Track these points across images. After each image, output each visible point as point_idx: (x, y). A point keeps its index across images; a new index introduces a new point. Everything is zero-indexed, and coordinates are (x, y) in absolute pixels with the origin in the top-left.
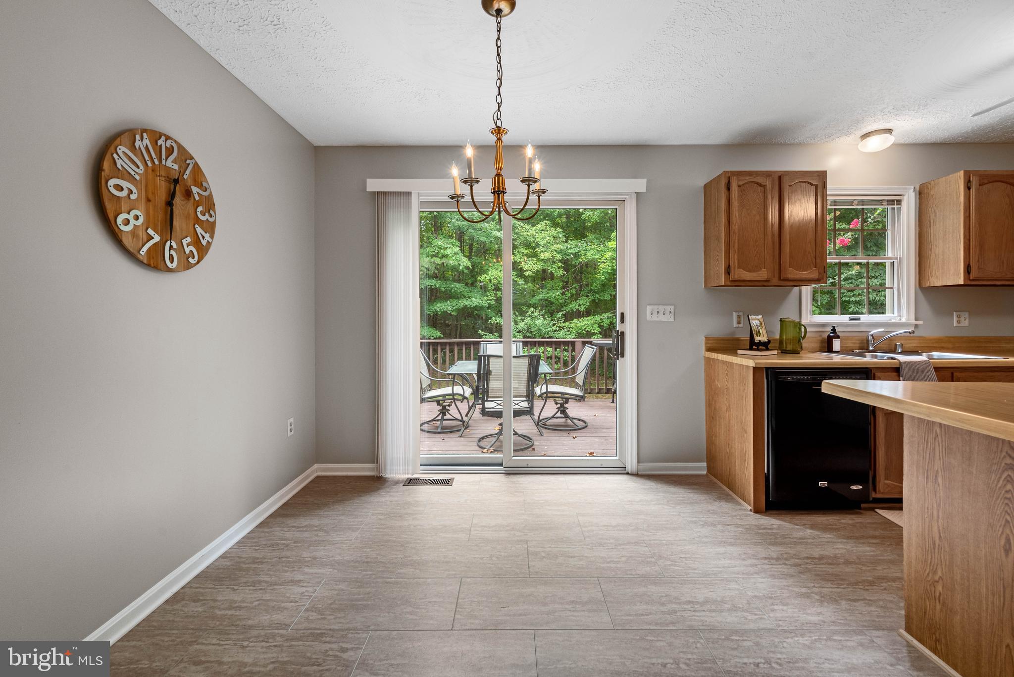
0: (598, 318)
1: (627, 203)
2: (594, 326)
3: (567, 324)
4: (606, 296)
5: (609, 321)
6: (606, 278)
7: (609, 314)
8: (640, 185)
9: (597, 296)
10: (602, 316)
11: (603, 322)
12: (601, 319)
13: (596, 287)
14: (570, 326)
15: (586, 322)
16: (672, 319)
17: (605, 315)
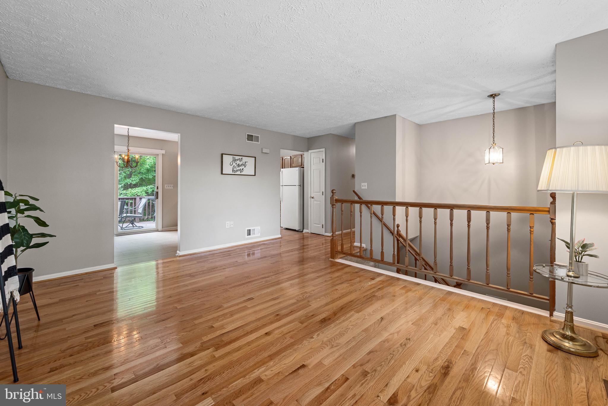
0: (145, 188)
1: (159, 156)
2: (143, 192)
3: (125, 191)
4: (150, 176)
5: (152, 190)
6: (150, 167)
7: (152, 186)
8: (163, 152)
9: (144, 176)
10: (148, 187)
11: (148, 190)
12: (147, 189)
13: (143, 171)
14: (126, 193)
15: (137, 190)
16: (173, 188)
17: (149, 187)
